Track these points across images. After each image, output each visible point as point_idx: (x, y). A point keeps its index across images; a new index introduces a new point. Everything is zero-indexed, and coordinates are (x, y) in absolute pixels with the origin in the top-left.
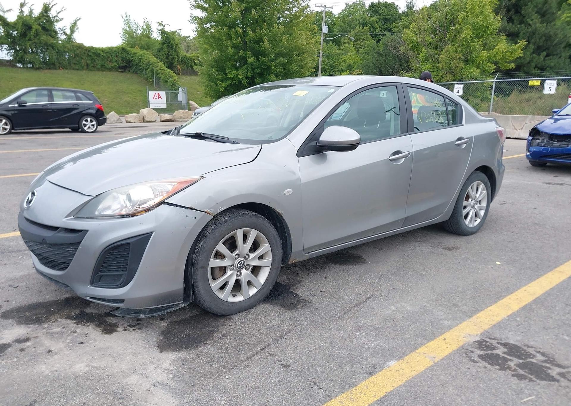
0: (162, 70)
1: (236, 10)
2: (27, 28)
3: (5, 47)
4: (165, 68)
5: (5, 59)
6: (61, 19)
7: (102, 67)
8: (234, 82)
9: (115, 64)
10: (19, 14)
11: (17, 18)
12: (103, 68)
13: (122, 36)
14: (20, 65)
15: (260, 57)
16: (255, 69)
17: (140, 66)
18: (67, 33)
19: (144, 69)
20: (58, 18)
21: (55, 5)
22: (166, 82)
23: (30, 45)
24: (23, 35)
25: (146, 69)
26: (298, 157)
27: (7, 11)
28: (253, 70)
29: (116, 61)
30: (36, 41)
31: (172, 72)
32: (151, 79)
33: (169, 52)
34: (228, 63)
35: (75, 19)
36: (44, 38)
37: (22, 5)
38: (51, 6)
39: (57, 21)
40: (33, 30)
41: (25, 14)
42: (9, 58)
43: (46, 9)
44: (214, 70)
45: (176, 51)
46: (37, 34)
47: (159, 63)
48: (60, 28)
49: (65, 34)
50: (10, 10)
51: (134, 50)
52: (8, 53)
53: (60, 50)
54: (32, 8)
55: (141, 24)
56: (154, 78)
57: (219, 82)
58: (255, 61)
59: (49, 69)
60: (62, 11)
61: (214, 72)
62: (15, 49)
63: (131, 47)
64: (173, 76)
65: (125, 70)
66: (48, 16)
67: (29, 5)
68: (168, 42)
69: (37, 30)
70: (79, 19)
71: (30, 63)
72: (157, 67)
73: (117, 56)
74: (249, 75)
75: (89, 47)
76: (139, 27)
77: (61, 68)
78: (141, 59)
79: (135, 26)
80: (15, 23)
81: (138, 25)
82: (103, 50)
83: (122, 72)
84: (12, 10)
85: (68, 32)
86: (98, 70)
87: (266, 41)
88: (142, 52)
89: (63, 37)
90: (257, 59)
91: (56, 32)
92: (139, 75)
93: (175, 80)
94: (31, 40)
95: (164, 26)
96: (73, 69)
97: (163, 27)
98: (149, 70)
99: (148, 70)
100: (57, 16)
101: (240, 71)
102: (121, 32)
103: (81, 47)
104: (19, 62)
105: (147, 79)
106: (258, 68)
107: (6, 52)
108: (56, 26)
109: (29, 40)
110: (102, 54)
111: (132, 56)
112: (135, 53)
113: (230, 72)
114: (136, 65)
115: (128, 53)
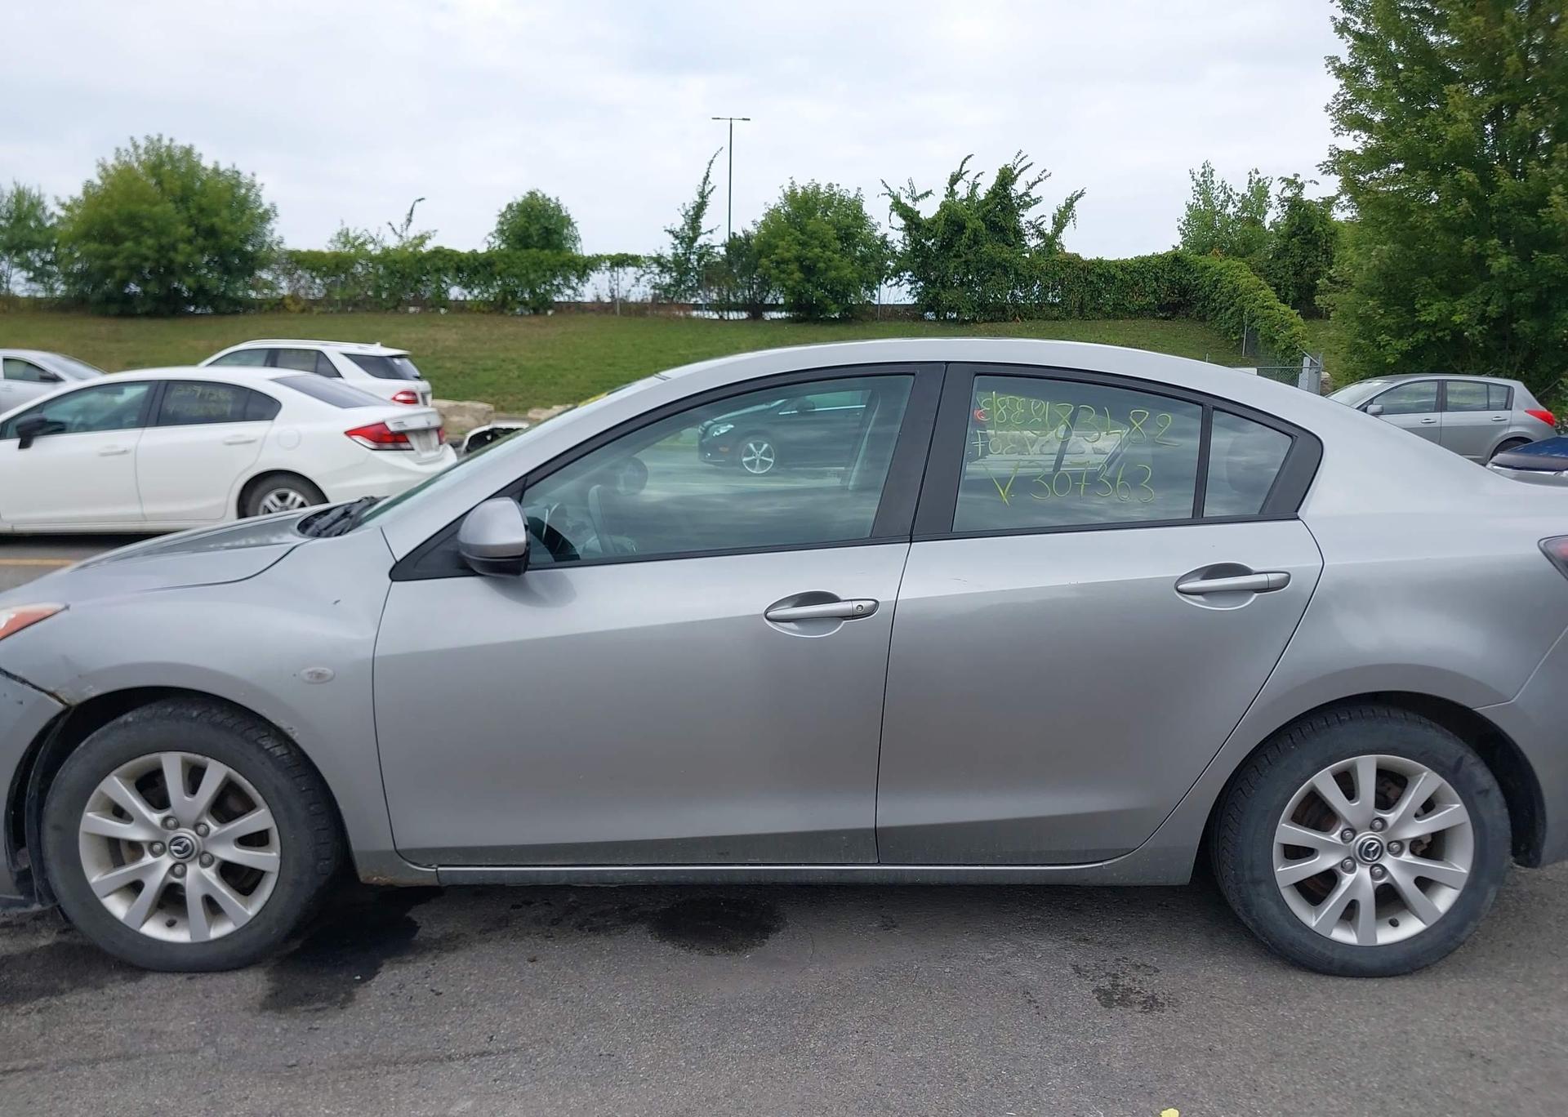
0: (1268, 308)
1: (1460, 118)
2: (956, 228)
3: (907, 277)
4: (1276, 303)
5: (903, 302)
6: (1037, 201)
7: (1114, 310)
8: (1440, 334)
9: (1151, 298)
10: (944, 199)
11: (939, 209)
12: (1119, 312)
13: (1182, 226)
14: (930, 315)
15: (1536, 253)
16: (1514, 292)
17: (1214, 300)
18: (1046, 232)
19: (1221, 309)
20: (1027, 199)
21: (1026, 167)
22: (1273, 341)
23: (956, 267)
24: (946, 246)
25: (1227, 309)
26: (393, 581)
27: (922, 196)
28: (1510, 293)
29: (1155, 292)
30: (971, 257)
31: (1292, 312)
32: (1235, 333)
33: (1305, 258)
34: (1425, 279)
35: (1069, 196)
36: (990, 248)
37: (955, 179)
38: (1016, 172)
39: (1027, 205)
40: (968, 232)
41: (958, 198)
42: (910, 301)
43: (1006, 178)
44: (1371, 303)
45: (1326, 252)
46: (976, 241)
47: (1262, 289)
48: (1030, 223)
49: (1041, 234)
50: (927, 194)
51: (1205, 260)
52: (912, 289)
53: (1021, 274)
54: (978, 181)
55: (1241, 188)
56: (1243, 332)
57: (1383, 338)
58: (1515, 266)
59: (992, 321)
60: (1040, 180)
61: (1372, 308)
62: (926, 279)
63: (1200, 254)
64: (1292, 324)
65: (1175, 313)
66: (1008, 196)
67: (969, 177)
68: (1306, 229)
69: (975, 231)
70: (1080, 196)
71: (951, 309)
72: (1255, 300)
73: (1157, 280)
74: (1493, 310)
75: (1091, 262)
76: (1234, 197)
77: (1018, 318)
78: (1218, 281)
79: (1222, 197)
80: (934, 221)
81: (1231, 194)
82: (1123, 266)
83: (1166, 318)
84: (930, 192)
85: (1048, 228)
86: (1108, 316)
87: (1558, 200)
88: (1224, 264)
89: (1034, 243)
90: (1526, 259)
91: (1019, 234)
92: (1207, 324)
93: (1294, 335)
94: (961, 256)
95: (1302, 186)
96: (1046, 319)
97: (1297, 191)
98: (1232, 309)
99: (1229, 312)
100: (1027, 194)
101: (1462, 301)
102: (1183, 213)
103: (1074, 261)
104: (930, 308)
105: (1226, 334)
106: (1527, 287)
107: (908, 287)
108: (1021, 219)
109: (955, 256)
110: (1120, 275)
111: (1196, 275)
112: (1206, 268)
113: (1430, 304)
114: (1207, 297)
115: (1189, 269)
